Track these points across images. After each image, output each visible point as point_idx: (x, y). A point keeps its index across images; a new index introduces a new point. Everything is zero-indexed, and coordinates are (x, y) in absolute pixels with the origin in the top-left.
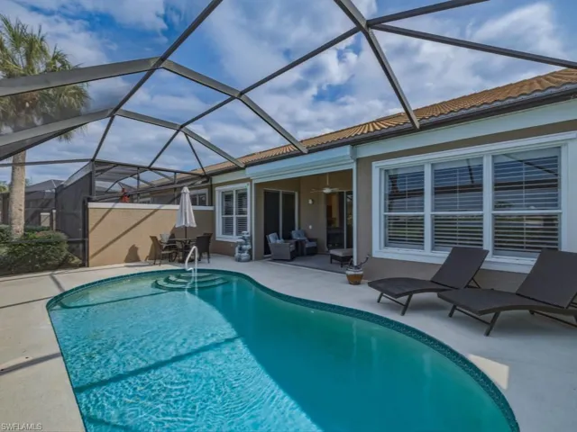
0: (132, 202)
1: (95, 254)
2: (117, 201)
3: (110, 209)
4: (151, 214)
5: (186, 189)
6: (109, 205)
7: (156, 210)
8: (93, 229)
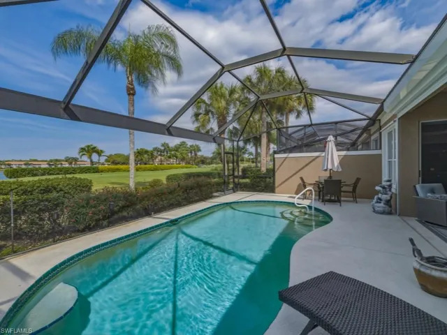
0: (300, 152)
1: (280, 185)
2: (291, 152)
3: (286, 158)
4: (314, 160)
5: (331, 138)
6: (285, 155)
7: (317, 157)
8: (278, 169)
